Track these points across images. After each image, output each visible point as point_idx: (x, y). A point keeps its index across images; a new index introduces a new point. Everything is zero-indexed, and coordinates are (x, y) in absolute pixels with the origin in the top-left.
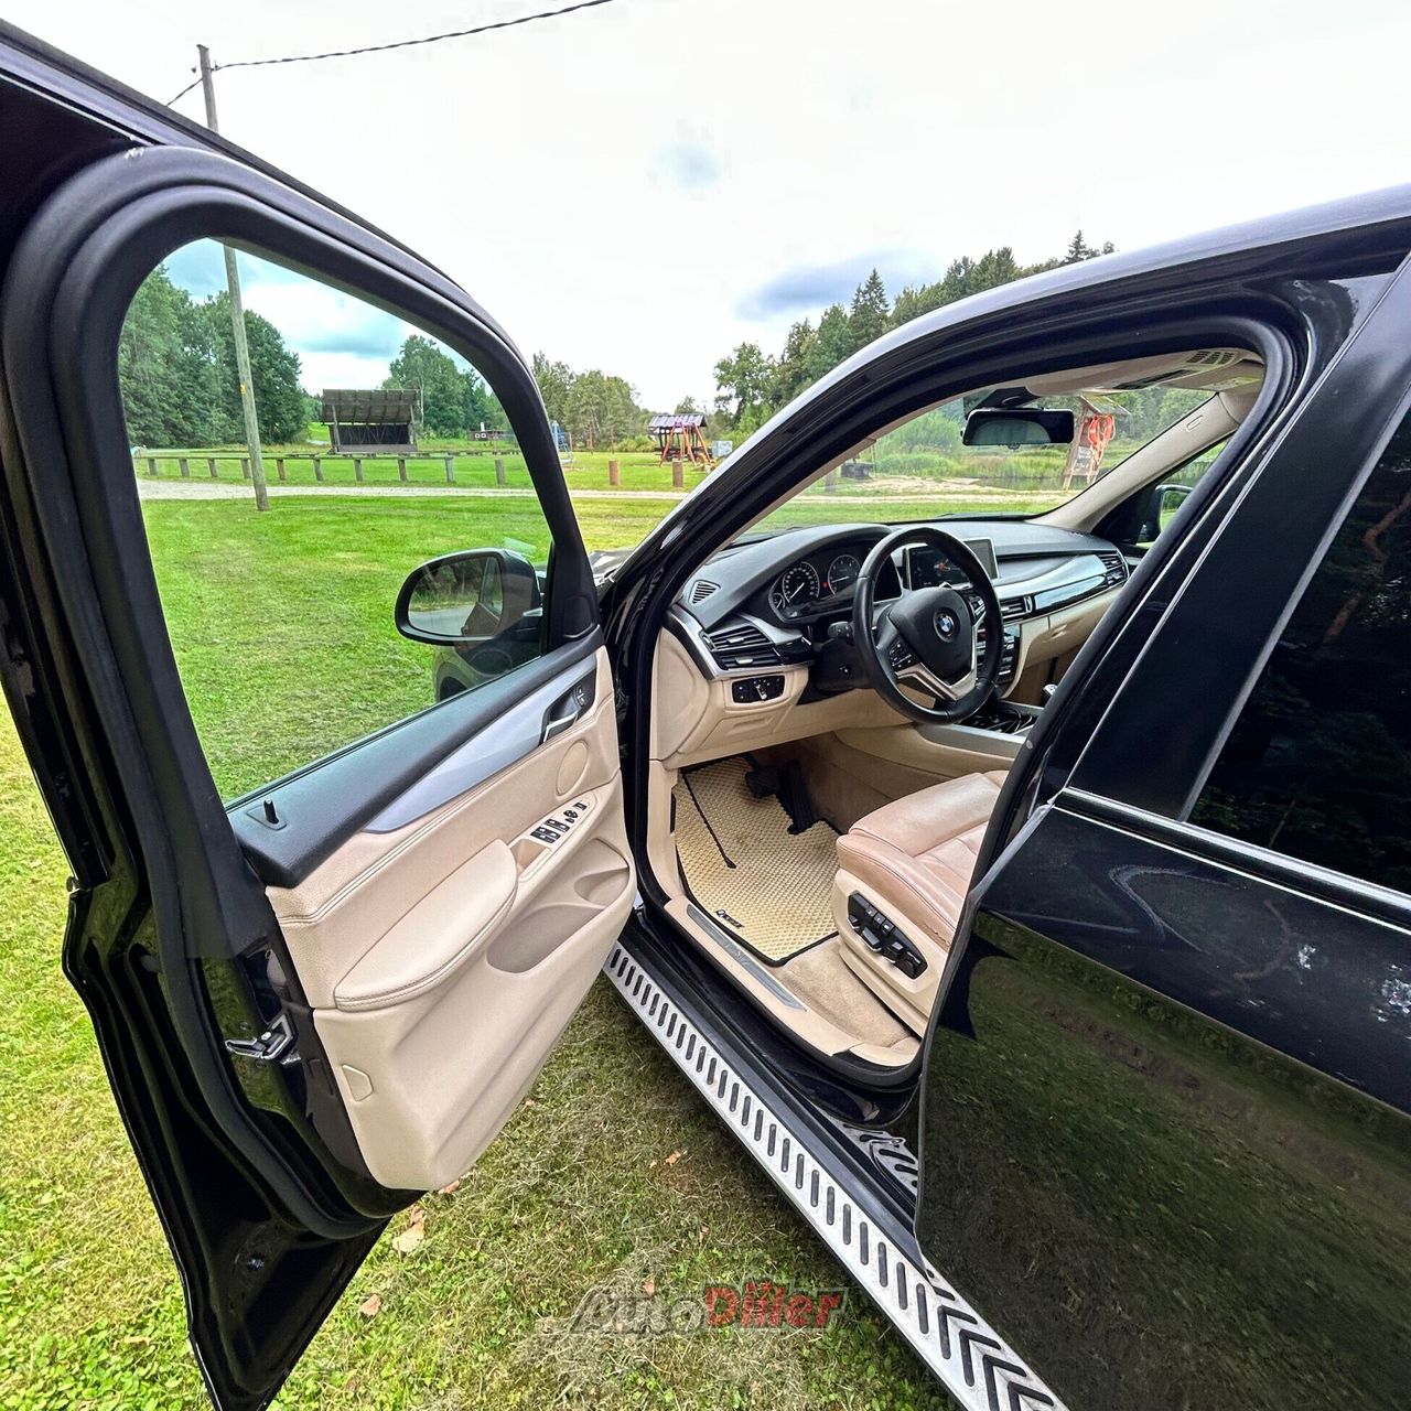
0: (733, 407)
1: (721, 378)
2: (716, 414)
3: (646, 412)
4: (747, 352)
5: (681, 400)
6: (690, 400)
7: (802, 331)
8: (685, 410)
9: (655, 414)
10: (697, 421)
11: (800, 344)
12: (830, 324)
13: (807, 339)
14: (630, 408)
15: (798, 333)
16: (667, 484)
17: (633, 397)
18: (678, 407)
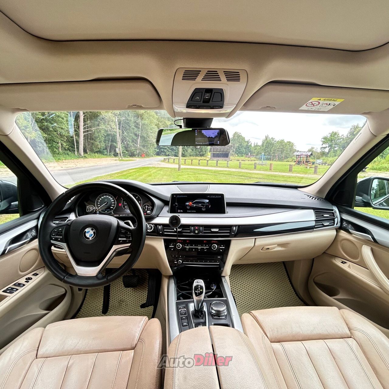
0: (327, 150)
1: (324, 142)
2: (321, 152)
4: (334, 134)
6: (313, 148)
11: (354, 131)
14: (292, 150)
15: (354, 128)
18: (309, 150)
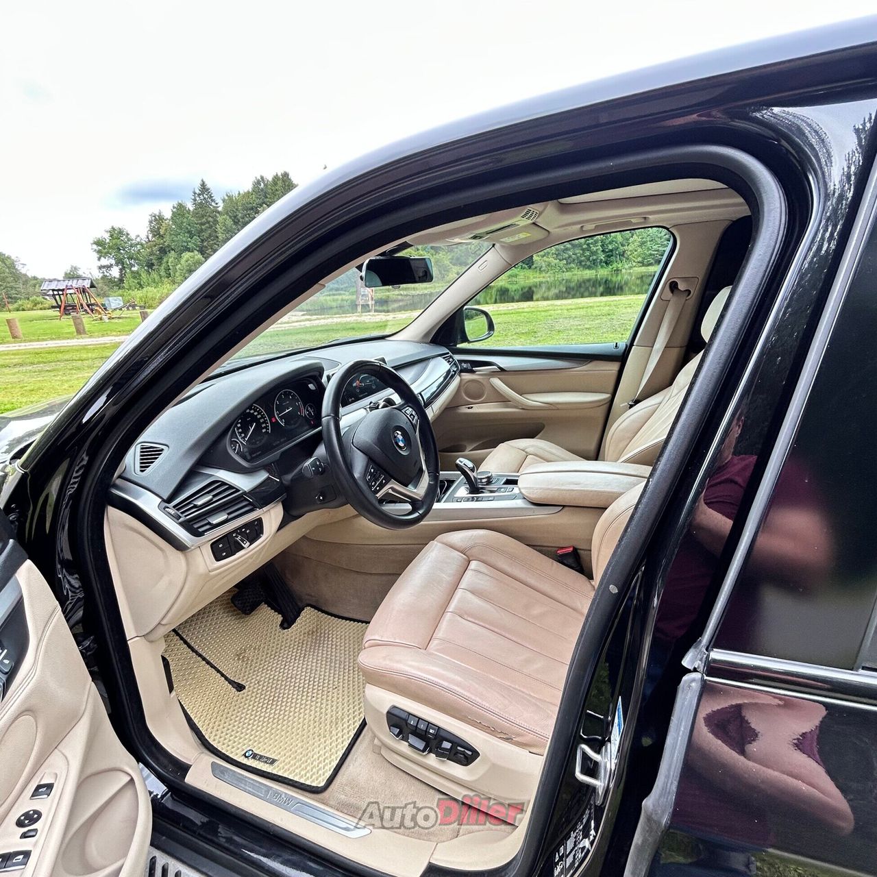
0: (115, 272)
1: (99, 252)
2: (102, 278)
3: (35, 278)
4: (116, 234)
5: (68, 269)
6: (76, 269)
7: (158, 219)
8: (72, 275)
9: (44, 280)
10: (87, 284)
11: (159, 228)
12: (179, 215)
13: (163, 224)
14: (17, 276)
15: (156, 220)
16: (72, 333)
17: (19, 267)
18: (66, 274)
